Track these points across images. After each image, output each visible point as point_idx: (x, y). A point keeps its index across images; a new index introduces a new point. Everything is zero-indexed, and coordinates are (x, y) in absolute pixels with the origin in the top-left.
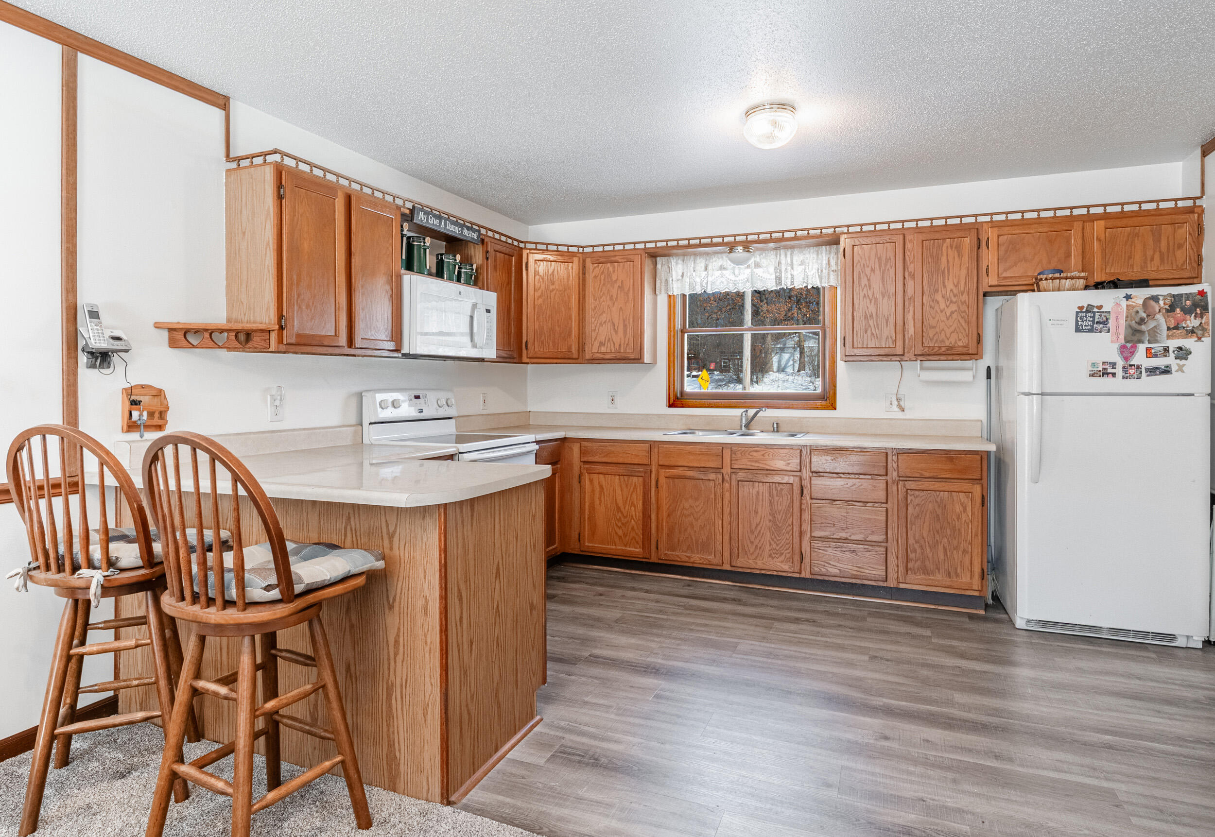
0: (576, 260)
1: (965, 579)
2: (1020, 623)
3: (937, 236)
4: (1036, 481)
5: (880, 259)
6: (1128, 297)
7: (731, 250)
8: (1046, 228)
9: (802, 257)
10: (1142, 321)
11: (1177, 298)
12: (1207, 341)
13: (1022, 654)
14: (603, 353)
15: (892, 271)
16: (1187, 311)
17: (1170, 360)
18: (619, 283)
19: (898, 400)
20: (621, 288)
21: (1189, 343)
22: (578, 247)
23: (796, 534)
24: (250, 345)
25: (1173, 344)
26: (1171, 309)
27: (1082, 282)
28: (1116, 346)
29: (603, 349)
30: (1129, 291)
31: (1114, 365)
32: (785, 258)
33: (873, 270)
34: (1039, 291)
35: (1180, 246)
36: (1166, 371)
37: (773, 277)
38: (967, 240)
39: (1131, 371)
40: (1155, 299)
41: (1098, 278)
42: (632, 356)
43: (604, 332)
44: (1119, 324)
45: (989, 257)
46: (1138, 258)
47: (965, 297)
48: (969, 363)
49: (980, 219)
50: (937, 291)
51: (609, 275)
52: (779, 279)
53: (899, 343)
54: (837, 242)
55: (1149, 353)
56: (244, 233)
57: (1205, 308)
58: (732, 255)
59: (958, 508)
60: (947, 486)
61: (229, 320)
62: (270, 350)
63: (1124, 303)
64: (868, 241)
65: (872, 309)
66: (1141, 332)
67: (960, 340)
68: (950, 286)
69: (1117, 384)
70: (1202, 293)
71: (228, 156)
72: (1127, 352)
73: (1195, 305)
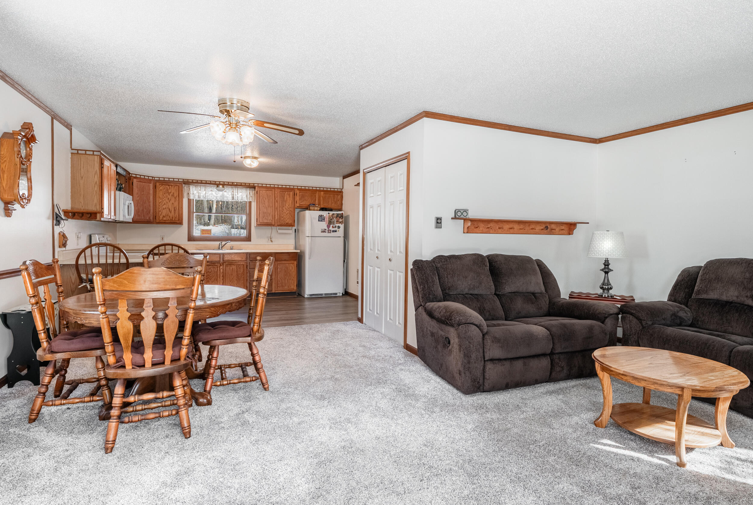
0: (152, 182)
1: (292, 287)
2: (306, 296)
3: (284, 190)
4: (310, 259)
5: (268, 195)
6: (329, 213)
7: (217, 187)
8: (310, 192)
9: (241, 191)
10: (331, 219)
11: (338, 214)
12: (343, 224)
13: (307, 303)
14: (165, 220)
15: (271, 200)
16: (340, 218)
17: (336, 229)
18: (172, 194)
19: (271, 238)
20: (173, 195)
21: (340, 225)
22: (152, 177)
23: (245, 280)
24: (83, 217)
25: (337, 225)
26: (337, 217)
27: (319, 208)
28: (326, 225)
29: (165, 219)
30: (329, 212)
31: (326, 230)
32: (235, 190)
33: (266, 199)
34: (310, 210)
35: (338, 200)
36: (336, 231)
37: (231, 196)
38: (291, 193)
39: (329, 231)
40: (334, 214)
41: (322, 206)
42: (178, 222)
43: (164, 213)
44: (327, 220)
45: (297, 198)
46: (330, 202)
47: (291, 209)
48: (290, 228)
49: (295, 187)
50: (284, 206)
51: (167, 190)
52: (233, 198)
53: (273, 222)
54: (255, 188)
55: (333, 227)
56: (82, 178)
57: (343, 217)
58: (218, 188)
59: (291, 268)
60: (288, 262)
61: (72, 208)
62: (97, 219)
63: (328, 215)
64: (264, 189)
65: (265, 211)
66: (331, 222)
67: (289, 221)
68: (287, 205)
69: (326, 234)
70: (342, 214)
71: (71, 147)
72: (328, 227)
73: (341, 216)
